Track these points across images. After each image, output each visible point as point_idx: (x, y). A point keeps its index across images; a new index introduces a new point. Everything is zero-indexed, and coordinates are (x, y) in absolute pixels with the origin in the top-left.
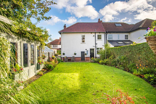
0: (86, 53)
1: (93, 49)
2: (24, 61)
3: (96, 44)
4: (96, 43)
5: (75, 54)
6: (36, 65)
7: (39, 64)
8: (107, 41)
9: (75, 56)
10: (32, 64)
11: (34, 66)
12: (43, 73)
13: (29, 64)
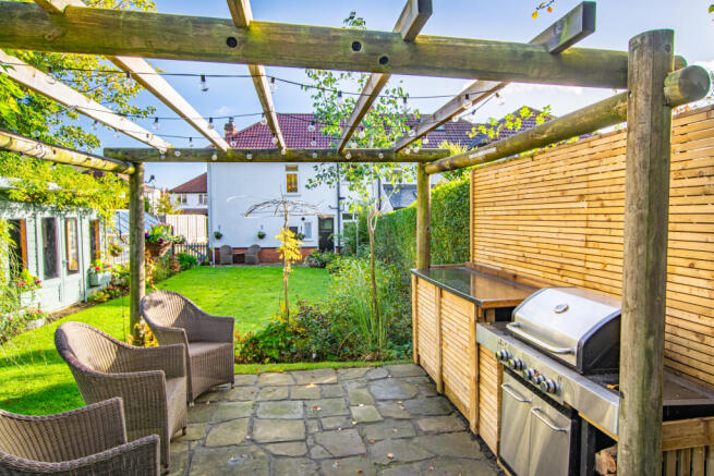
0: (303, 233)
1: (331, 219)
2: (46, 262)
3: (340, 198)
4: (339, 194)
5: (261, 236)
6: (86, 275)
7: (93, 270)
8: (382, 188)
9: (263, 244)
10: (71, 272)
11: (77, 277)
12: (108, 296)
13: (62, 269)
